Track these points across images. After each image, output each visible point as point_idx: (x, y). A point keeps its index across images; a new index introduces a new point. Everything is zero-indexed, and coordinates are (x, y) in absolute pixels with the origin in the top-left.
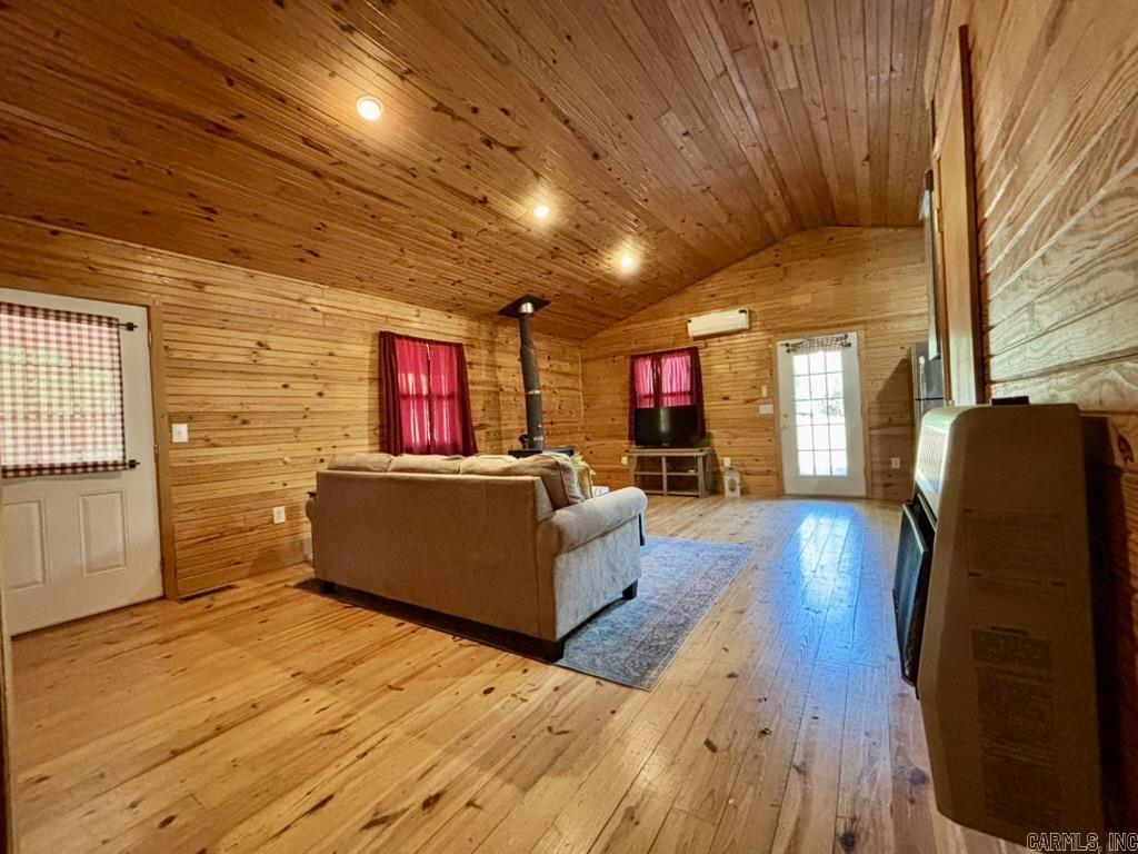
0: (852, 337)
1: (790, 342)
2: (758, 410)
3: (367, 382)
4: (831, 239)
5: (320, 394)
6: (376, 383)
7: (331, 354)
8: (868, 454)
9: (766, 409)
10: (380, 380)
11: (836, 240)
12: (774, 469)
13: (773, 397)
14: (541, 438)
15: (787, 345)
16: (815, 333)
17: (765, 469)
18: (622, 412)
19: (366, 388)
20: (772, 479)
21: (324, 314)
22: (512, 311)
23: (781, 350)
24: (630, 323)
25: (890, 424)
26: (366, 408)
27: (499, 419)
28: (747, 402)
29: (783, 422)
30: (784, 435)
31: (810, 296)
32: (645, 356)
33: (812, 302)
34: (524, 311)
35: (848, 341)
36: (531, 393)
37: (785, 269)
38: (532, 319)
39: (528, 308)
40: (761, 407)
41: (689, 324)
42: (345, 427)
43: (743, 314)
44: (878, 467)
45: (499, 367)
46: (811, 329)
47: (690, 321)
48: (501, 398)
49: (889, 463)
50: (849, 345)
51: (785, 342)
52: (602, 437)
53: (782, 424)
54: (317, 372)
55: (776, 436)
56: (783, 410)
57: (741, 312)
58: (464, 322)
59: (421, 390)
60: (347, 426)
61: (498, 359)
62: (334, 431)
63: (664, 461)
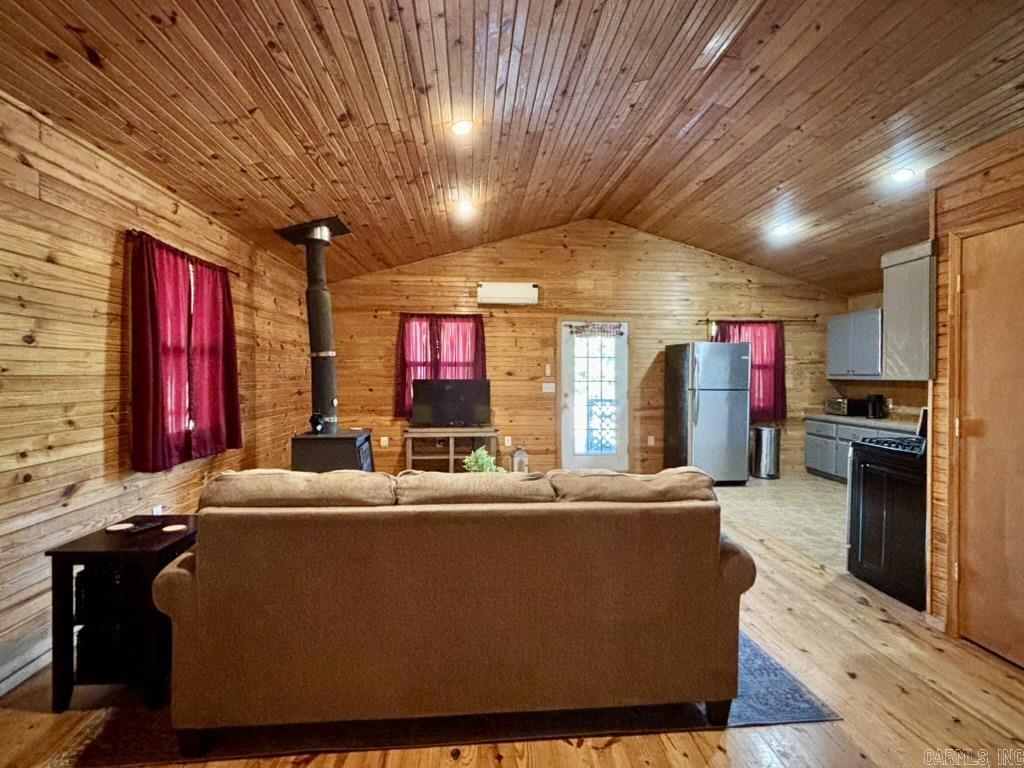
0: (625, 328)
1: (574, 324)
2: (541, 388)
3: (104, 321)
4: (612, 233)
5: (29, 340)
6: (117, 324)
7: (50, 260)
8: (631, 434)
9: (548, 388)
10: (124, 318)
11: (616, 235)
12: (552, 448)
13: (556, 377)
14: (334, 419)
15: (571, 326)
16: (596, 318)
17: (544, 448)
18: (386, 381)
19: (103, 332)
20: (551, 458)
21: (42, 174)
22: (299, 234)
23: (565, 331)
24: (400, 273)
25: (650, 407)
26: (101, 369)
27: (254, 387)
28: (532, 379)
29: (564, 401)
30: (564, 415)
31: (593, 282)
32: (421, 316)
33: (594, 289)
34: (318, 237)
35: (622, 330)
36: (323, 354)
37: (572, 251)
38: (326, 248)
39: (323, 233)
40: (544, 385)
41: (479, 289)
42: (67, 407)
43: (536, 290)
44: (638, 445)
45: (257, 309)
46: (592, 315)
47: (481, 286)
48: (258, 357)
49: (646, 441)
50: (622, 334)
51: (569, 323)
52: (356, 411)
53: (563, 404)
54: (25, 294)
55: (556, 417)
56: (565, 390)
57: (535, 286)
58: (226, 236)
59: (179, 341)
60: (73, 405)
61: (256, 298)
62: (50, 417)
63: (452, 442)
